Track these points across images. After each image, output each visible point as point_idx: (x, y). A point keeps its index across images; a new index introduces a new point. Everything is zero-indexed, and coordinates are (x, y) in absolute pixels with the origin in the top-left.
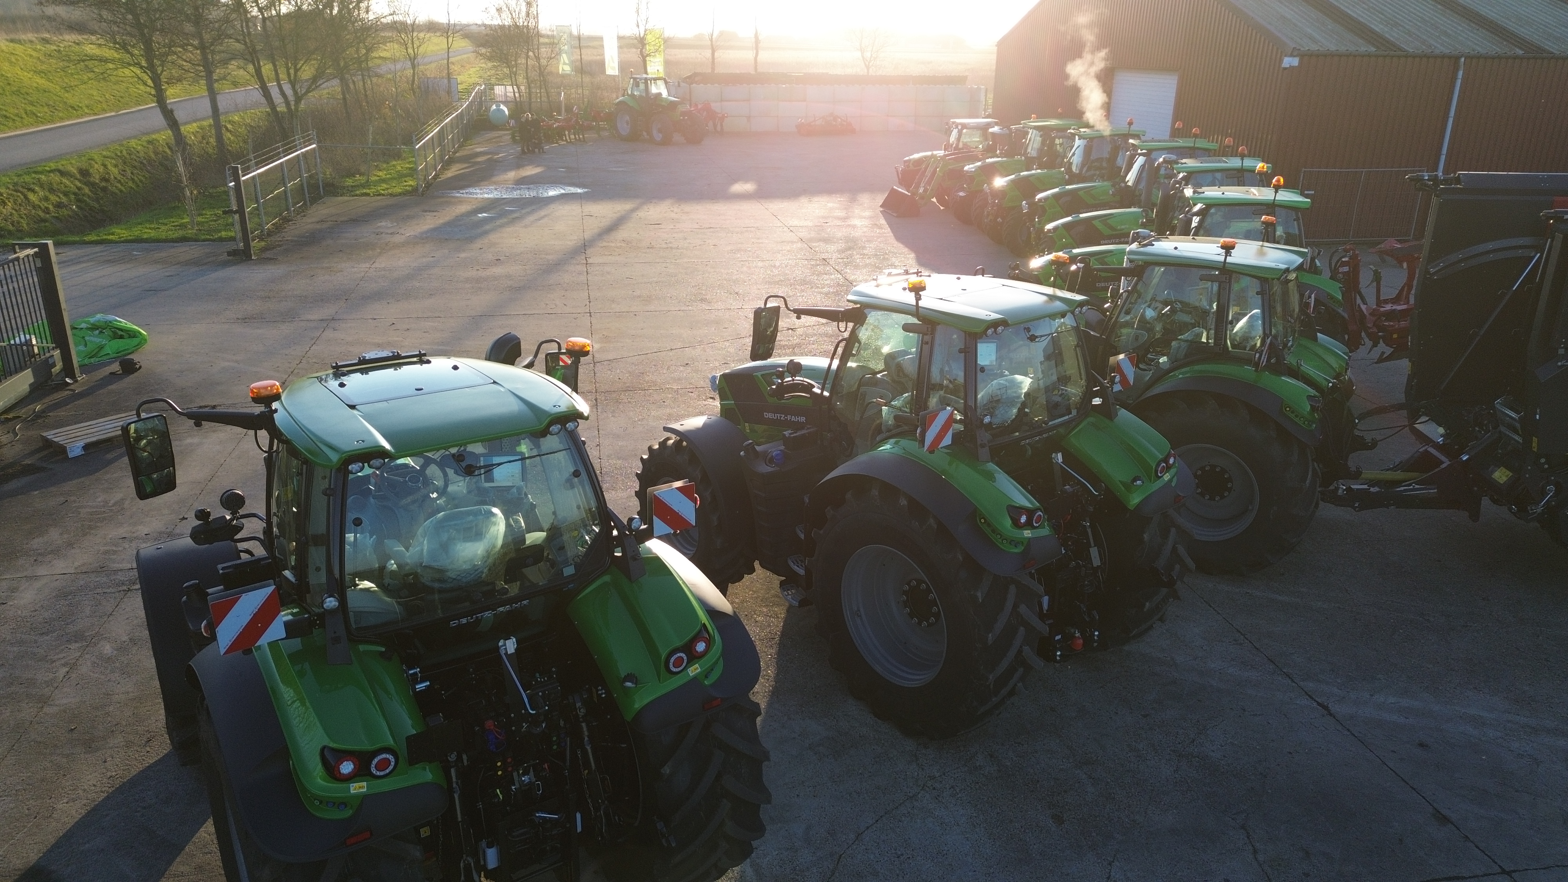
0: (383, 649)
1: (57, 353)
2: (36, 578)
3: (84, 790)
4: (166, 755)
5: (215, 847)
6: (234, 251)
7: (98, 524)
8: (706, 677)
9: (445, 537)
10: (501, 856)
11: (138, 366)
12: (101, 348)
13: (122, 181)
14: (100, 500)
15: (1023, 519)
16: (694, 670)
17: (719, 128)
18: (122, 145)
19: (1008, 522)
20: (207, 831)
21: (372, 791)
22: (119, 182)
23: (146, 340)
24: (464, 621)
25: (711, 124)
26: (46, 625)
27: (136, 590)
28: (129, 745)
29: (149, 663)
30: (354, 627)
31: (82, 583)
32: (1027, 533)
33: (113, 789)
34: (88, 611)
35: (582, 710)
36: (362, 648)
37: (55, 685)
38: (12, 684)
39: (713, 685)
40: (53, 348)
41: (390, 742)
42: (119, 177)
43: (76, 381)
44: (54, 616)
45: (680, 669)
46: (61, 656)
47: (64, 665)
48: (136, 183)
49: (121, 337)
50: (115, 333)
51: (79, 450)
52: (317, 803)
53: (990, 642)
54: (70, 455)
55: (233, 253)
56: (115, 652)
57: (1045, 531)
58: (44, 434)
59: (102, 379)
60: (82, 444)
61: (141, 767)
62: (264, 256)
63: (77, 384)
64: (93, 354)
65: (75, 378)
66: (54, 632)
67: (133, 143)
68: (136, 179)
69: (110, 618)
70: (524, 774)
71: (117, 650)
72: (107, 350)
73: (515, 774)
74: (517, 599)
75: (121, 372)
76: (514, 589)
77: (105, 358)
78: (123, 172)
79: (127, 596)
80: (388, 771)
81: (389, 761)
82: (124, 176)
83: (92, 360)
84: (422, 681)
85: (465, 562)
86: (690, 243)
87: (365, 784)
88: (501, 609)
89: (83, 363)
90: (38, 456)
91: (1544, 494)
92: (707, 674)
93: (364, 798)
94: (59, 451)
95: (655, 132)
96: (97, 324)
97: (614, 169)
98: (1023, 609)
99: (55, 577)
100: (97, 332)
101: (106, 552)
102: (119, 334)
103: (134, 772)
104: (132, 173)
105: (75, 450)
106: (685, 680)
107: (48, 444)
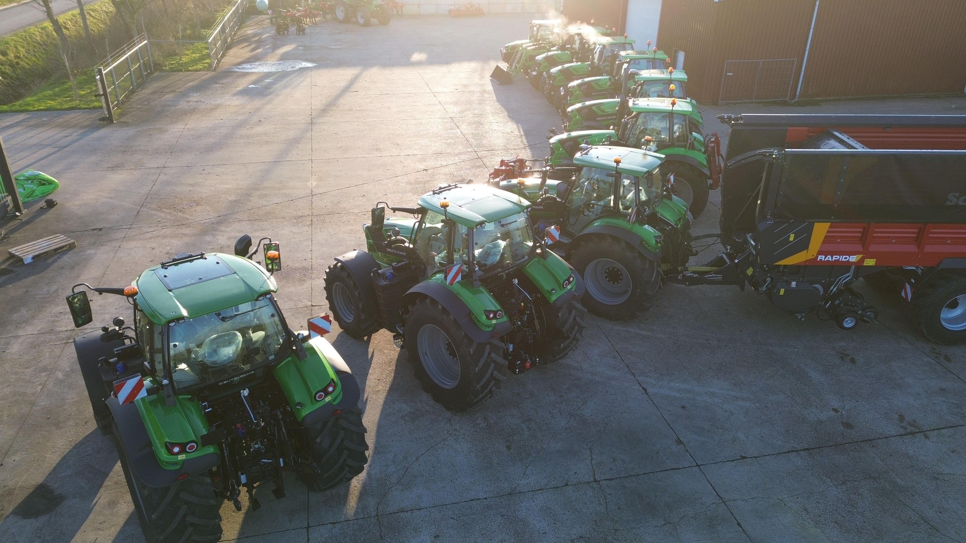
0: (190, 397)
1: (9, 198)
2: (18, 337)
3: (59, 448)
4: (95, 430)
5: (122, 473)
6: (103, 118)
7: (46, 305)
8: (334, 401)
9: (215, 346)
10: (247, 478)
11: (55, 203)
12: (33, 191)
13: (29, 57)
14: (45, 290)
15: (492, 316)
16: (328, 399)
17: (400, 13)
18: (25, 31)
19: (484, 317)
20: (118, 466)
21: (187, 458)
22: (27, 58)
23: (58, 185)
24: (225, 382)
25: (395, 10)
26: (27, 363)
27: (71, 342)
28: (77, 425)
29: (82, 382)
30: (176, 388)
31: (42, 339)
32: (494, 322)
33: (72, 447)
34: (47, 355)
35: (280, 416)
36: (180, 397)
37: (37, 395)
38: (15, 395)
39: (338, 404)
40: (7, 196)
41: (194, 438)
42: (26, 54)
43: (22, 214)
44: (31, 358)
45: (320, 399)
46: (38, 380)
47: (40, 384)
48: (38, 58)
49: (44, 184)
50: (40, 182)
51: (30, 259)
52: (165, 464)
53: (477, 371)
54: (26, 263)
55: (103, 119)
56: (64, 377)
57: (505, 319)
58: (10, 250)
59: (36, 212)
60: (31, 256)
61: (84, 436)
62: (122, 120)
63: (22, 216)
64: (29, 195)
65: (21, 212)
66: (32, 367)
67: (32, 29)
68: (37, 55)
69: (60, 358)
70: (255, 444)
71: (65, 376)
72: (37, 193)
73: (252, 444)
74: (250, 371)
75: (46, 207)
76: (247, 367)
77: (36, 197)
78: (28, 51)
79: (67, 346)
80: (194, 450)
81: (194, 446)
82: (29, 53)
83: (29, 199)
84: (209, 408)
85: (225, 356)
86: (374, 106)
87: (184, 455)
88: (242, 376)
89: (24, 201)
90: (8, 263)
91: (765, 282)
92: (334, 400)
93: (184, 461)
94: (18, 261)
95: (359, 18)
96: (30, 177)
97: (333, 47)
98: (493, 355)
99: (28, 336)
100: (30, 182)
101: (53, 321)
102: (43, 182)
103: (81, 439)
104: (34, 51)
105: (28, 259)
106: (324, 403)
107: (12, 256)
